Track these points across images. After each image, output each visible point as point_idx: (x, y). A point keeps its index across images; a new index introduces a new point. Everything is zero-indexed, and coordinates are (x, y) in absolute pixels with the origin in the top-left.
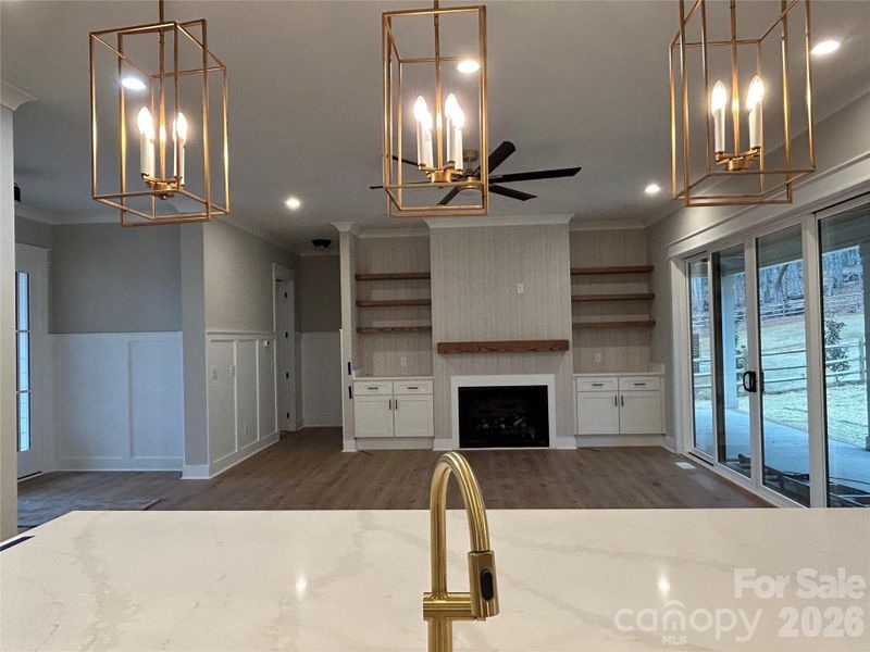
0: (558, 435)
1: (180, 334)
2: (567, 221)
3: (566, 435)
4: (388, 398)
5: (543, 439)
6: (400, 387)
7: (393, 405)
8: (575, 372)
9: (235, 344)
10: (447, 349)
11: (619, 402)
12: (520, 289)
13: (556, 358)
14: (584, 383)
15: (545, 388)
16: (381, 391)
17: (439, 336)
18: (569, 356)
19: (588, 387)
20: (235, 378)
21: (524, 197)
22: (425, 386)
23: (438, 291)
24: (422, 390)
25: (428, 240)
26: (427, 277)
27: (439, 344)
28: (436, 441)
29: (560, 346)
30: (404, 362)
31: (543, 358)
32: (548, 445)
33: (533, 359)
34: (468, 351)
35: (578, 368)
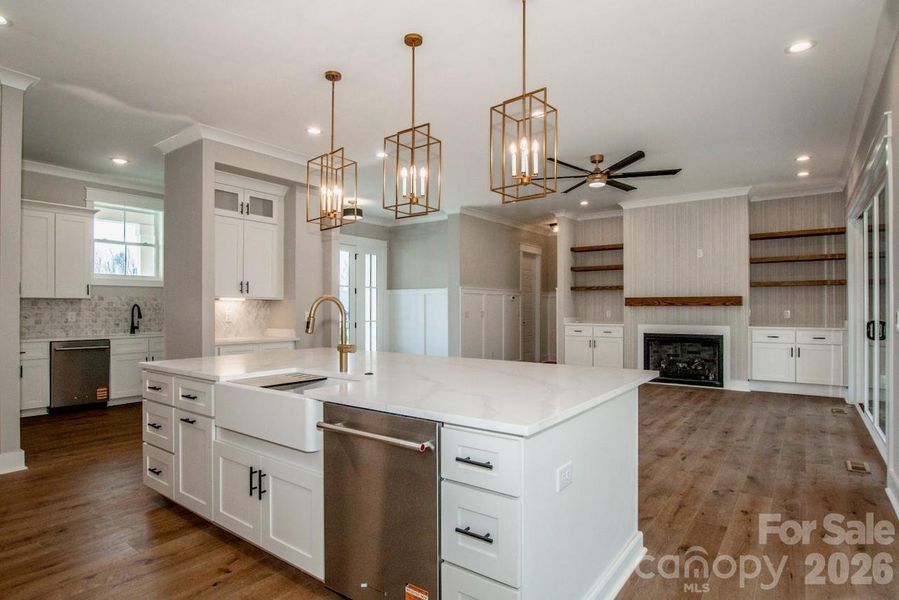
1: (445, 290)
2: (744, 193)
3: (739, 379)
4: (588, 339)
5: (718, 379)
6: (599, 330)
7: (593, 344)
8: (751, 324)
9: (484, 296)
10: (632, 302)
11: (796, 352)
12: (700, 253)
13: (732, 311)
14: (760, 334)
15: (721, 337)
16: (585, 333)
17: (628, 293)
18: (744, 312)
19: (764, 339)
20: (484, 319)
22: (617, 330)
23: (628, 260)
24: (614, 334)
25: (621, 218)
26: (621, 247)
27: (626, 299)
29: (736, 301)
30: (609, 314)
31: (721, 312)
32: (722, 386)
33: (709, 312)
35: (753, 322)
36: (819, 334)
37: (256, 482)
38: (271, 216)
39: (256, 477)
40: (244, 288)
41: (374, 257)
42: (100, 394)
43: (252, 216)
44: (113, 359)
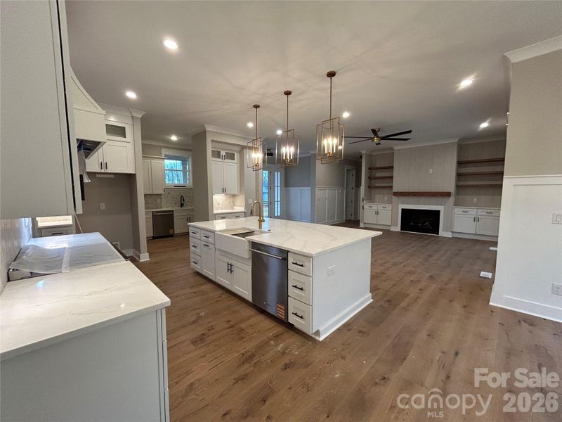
0: (443, 230)
1: (310, 188)
2: (456, 141)
3: (447, 231)
4: (375, 210)
5: (436, 231)
6: (380, 207)
7: (377, 213)
8: (454, 205)
9: (327, 191)
10: (396, 194)
11: (477, 220)
12: (431, 171)
13: (445, 199)
14: (458, 210)
15: (439, 211)
16: (374, 208)
17: (395, 189)
18: (452, 200)
19: (461, 212)
20: (327, 200)
21: (406, 140)
22: (389, 207)
23: (396, 173)
24: (388, 209)
25: (393, 153)
26: (392, 167)
27: (394, 193)
28: (392, 227)
29: (448, 195)
30: (386, 199)
31: (439, 199)
32: (438, 234)
33: (433, 199)
34: (406, 196)
35: (456, 204)
36: (489, 211)
37: (230, 268)
38: (234, 159)
39: (229, 266)
40: (224, 191)
41: (279, 173)
42: (171, 232)
43: (226, 160)
44: (175, 218)
